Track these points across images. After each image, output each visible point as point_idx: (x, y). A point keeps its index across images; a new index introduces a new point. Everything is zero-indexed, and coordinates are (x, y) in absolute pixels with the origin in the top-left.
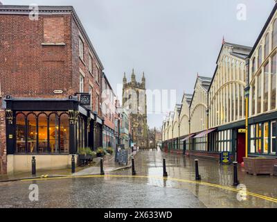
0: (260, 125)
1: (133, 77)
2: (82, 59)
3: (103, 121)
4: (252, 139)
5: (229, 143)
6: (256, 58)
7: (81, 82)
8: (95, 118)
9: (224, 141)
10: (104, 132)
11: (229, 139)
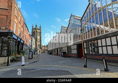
0: (88, 43)
1: (36, 26)
2: (16, 16)
3: (24, 42)
4: (85, 48)
5: (76, 50)
6: (84, 20)
7: (15, 25)
8: (20, 40)
9: (74, 49)
10: (24, 47)
11: (76, 48)
